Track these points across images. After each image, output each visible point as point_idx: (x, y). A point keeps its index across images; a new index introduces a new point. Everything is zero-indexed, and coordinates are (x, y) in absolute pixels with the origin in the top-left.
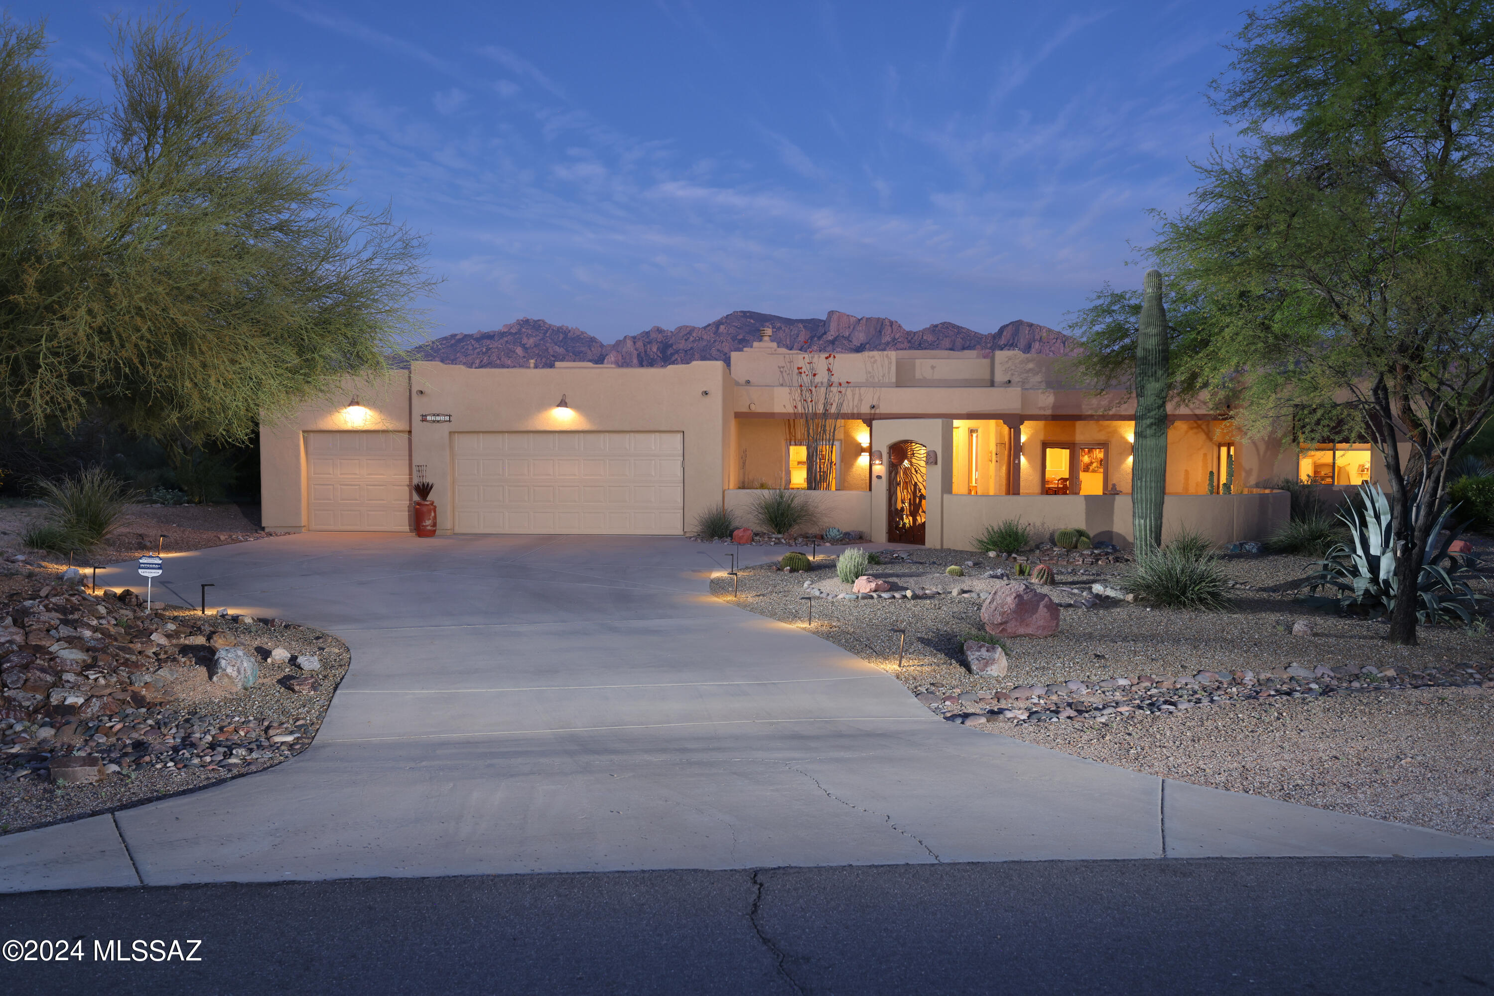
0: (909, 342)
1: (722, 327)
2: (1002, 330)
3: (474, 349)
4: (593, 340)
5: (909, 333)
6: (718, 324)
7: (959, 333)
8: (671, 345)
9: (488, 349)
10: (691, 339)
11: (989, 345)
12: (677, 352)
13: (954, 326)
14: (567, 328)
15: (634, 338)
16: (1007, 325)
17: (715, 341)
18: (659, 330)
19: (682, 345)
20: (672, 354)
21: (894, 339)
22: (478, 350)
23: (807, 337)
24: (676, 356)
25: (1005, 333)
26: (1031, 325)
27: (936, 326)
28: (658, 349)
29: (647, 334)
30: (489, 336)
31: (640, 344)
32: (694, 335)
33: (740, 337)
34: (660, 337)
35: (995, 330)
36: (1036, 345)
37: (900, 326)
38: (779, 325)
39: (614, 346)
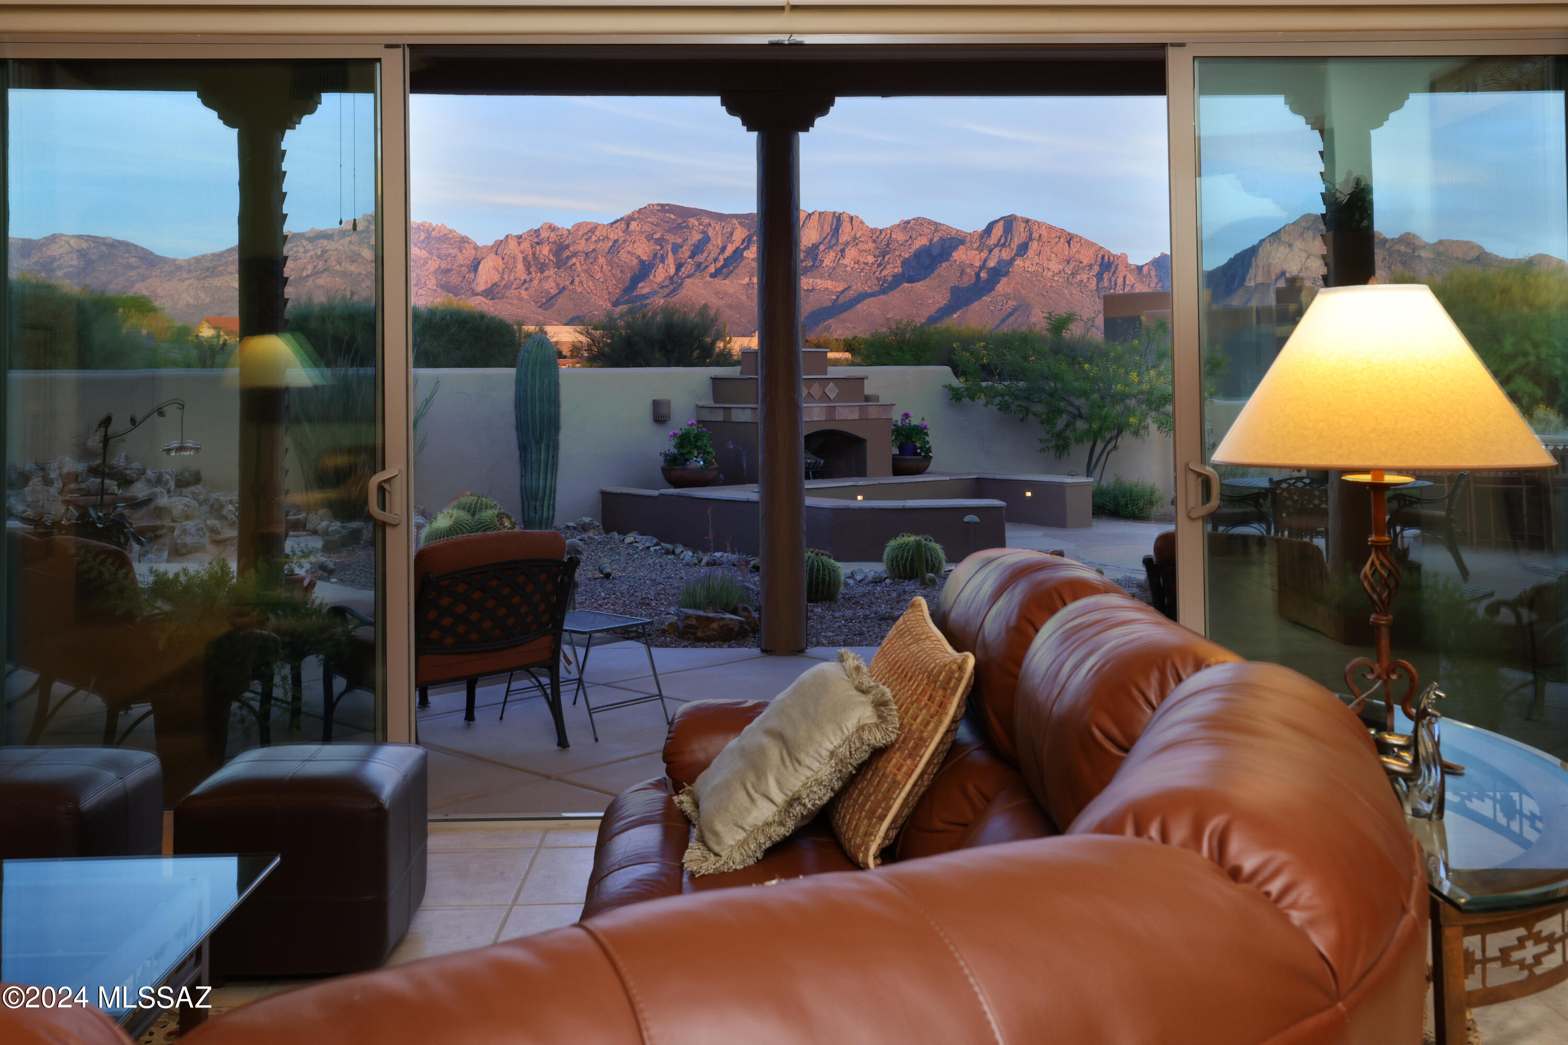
0: (874, 241)
1: (633, 225)
2: (991, 226)
3: (306, 251)
4: (464, 240)
5: (873, 231)
6: (628, 220)
7: (936, 231)
8: (568, 246)
9: (324, 251)
10: (594, 238)
11: (975, 246)
12: (575, 254)
13: (930, 222)
14: (431, 224)
15: (520, 237)
16: (997, 221)
17: (625, 241)
18: (552, 228)
19: (582, 246)
20: (568, 258)
21: (855, 238)
22: (312, 253)
23: (743, 236)
24: (574, 260)
25: (994, 231)
26: (1027, 221)
27: (908, 222)
28: (550, 250)
29: (537, 232)
30: (326, 236)
31: (526, 245)
32: (597, 233)
33: (657, 236)
34: (553, 237)
35: (982, 227)
36: (1034, 245)
37: (862, 222)
38: (707, 221)
39: (492, 247)
